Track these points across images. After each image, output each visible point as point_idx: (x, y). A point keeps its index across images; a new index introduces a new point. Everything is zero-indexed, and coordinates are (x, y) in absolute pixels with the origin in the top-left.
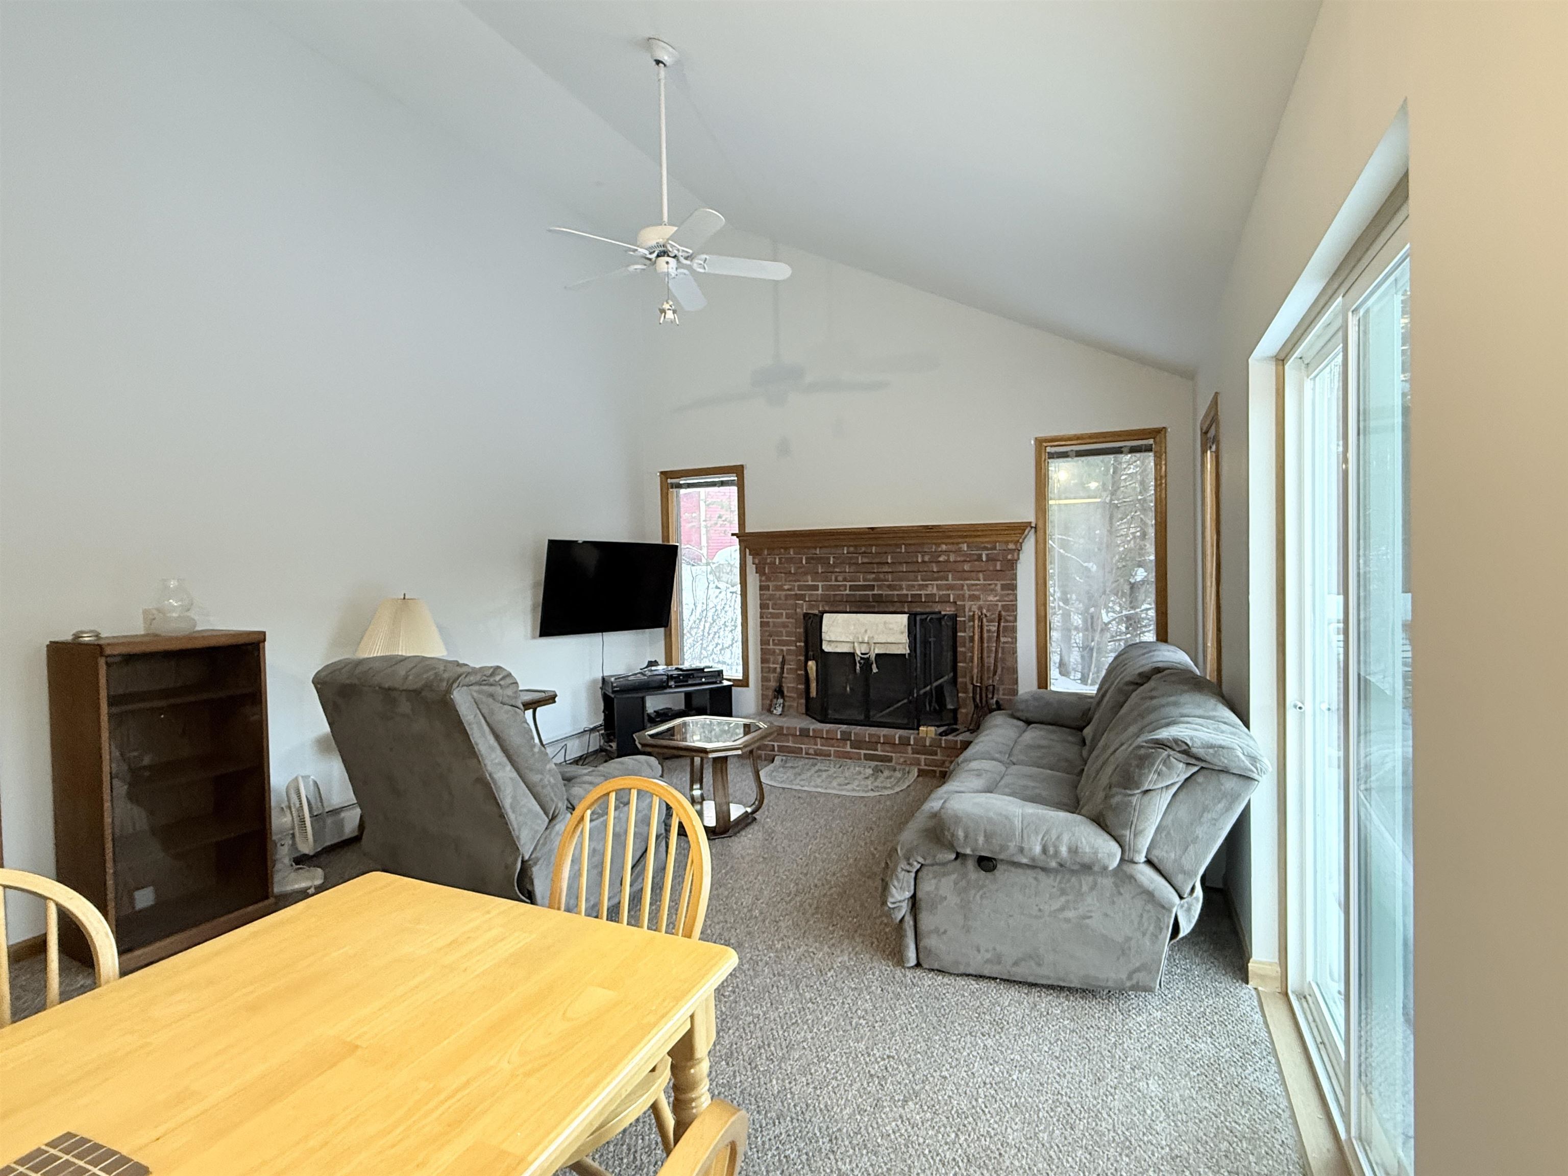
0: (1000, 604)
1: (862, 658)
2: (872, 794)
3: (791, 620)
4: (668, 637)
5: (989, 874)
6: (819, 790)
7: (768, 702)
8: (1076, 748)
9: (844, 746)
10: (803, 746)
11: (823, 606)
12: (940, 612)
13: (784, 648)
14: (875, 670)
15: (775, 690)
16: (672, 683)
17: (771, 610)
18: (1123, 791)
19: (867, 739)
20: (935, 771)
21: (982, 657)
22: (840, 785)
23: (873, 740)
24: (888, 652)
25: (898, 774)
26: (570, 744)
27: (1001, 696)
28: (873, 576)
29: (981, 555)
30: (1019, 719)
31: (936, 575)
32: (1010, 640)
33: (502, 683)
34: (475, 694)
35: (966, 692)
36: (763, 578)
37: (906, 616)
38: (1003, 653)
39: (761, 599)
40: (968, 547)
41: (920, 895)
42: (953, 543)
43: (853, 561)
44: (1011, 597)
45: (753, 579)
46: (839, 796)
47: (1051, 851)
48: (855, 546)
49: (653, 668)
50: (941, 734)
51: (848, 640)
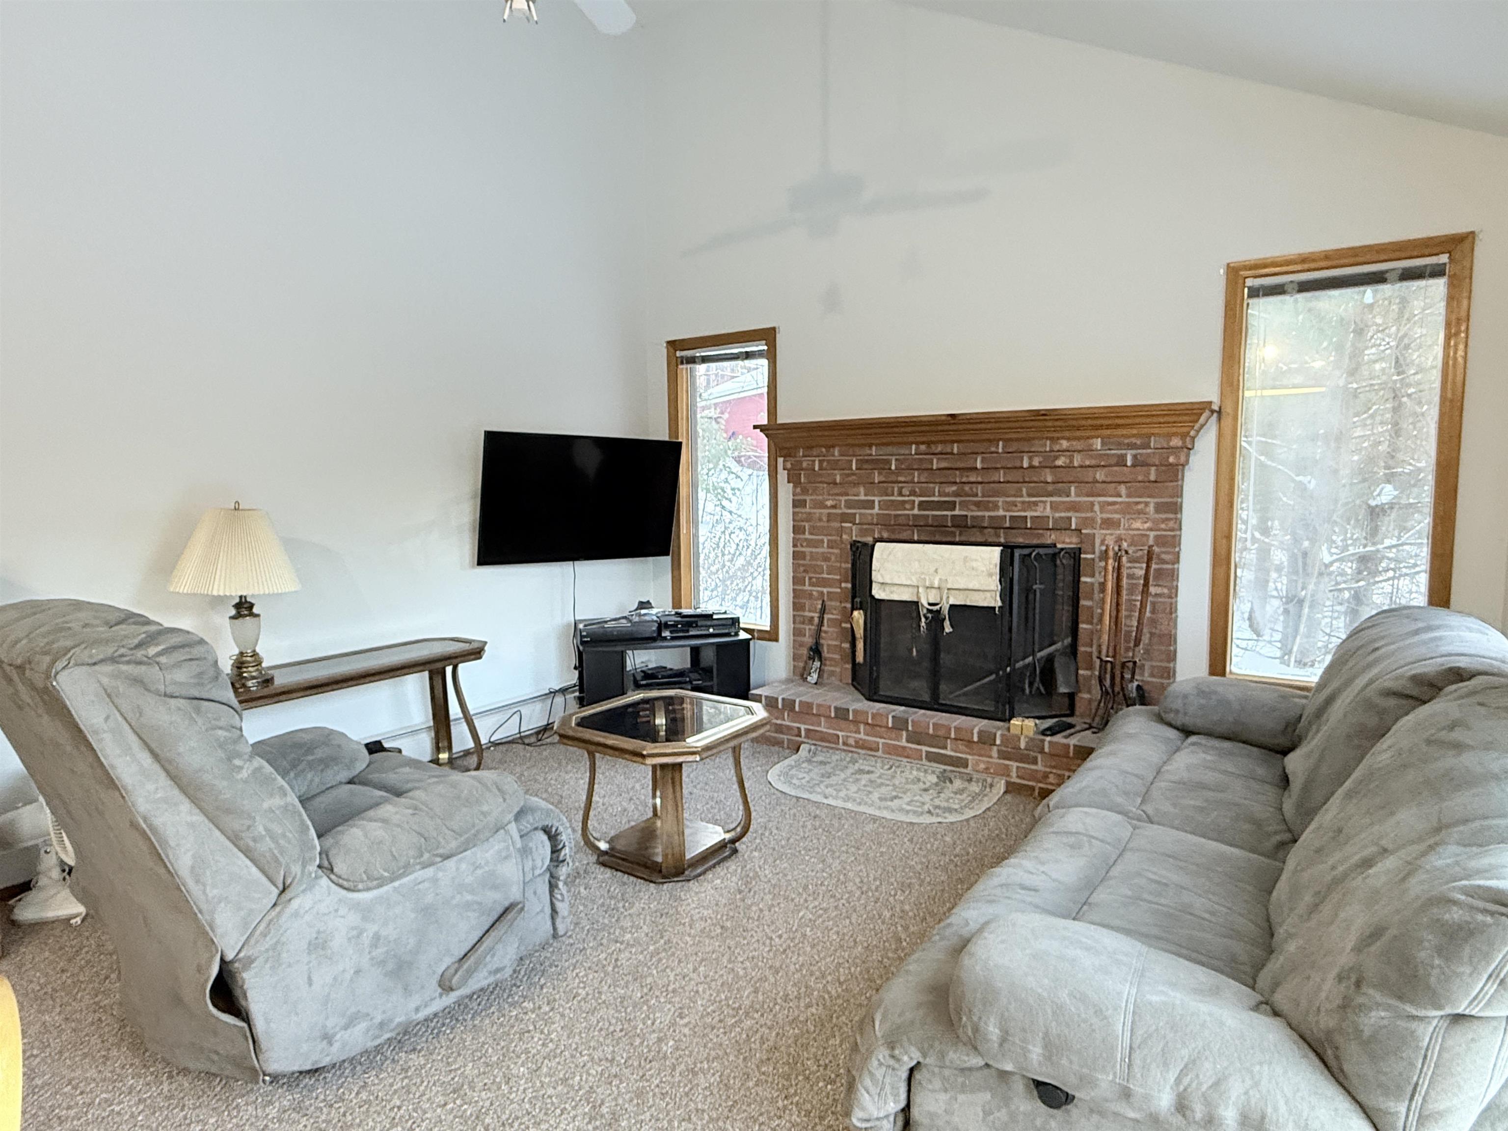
0: (1152, 534)
1: (929, 611)
2: (927, 819)
3: (836, 551)
4: (676, 566)
5: (1051, 1111)
6: (849, 805)
7: (801, 665)
8: (1271, 792)
9: (898, 738)
10: (840, 734)
11: (880, 533)
12: (1055, 546)
13: (825, 590)
14: (948, 629)
15: (811, 649)
16: (666, 634)
17: (807, 536)
18: (1393, 1002)
19: (931, 731)
20: (1033, 789)
21: (1117, 617)
22: (881, 799)
23: (941, 733)
24: (968, 603)
25: (975, 788)
26: (525, 710)
27: (1147, 677)
28: (954, 488)
29: (1123, 457)
30: (1170, 725)
31: (1050, 488)
32: (1166, 591)
33: (163, 659)
34: (105, 681)
35: (1090, 667)
36: (798, 490)
37: (997, 550)
38: (1153, 612)
39: (794, 520)
40: (1103, 444)
41: (915, 1112)
42: (1078, 439)
43: (924, 466)
44: (1171, 524)
45: (786, 491)
46: (874, 819)
47: (1199, 1111)
48: (928, 444)
49: (643, 612)
50: (1044, 733)
51: (908, 583)
